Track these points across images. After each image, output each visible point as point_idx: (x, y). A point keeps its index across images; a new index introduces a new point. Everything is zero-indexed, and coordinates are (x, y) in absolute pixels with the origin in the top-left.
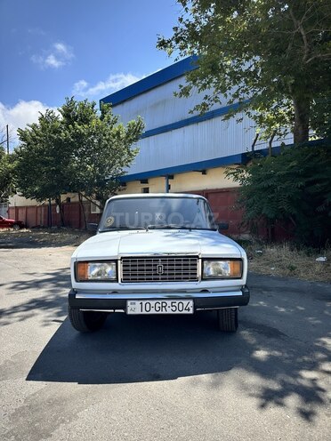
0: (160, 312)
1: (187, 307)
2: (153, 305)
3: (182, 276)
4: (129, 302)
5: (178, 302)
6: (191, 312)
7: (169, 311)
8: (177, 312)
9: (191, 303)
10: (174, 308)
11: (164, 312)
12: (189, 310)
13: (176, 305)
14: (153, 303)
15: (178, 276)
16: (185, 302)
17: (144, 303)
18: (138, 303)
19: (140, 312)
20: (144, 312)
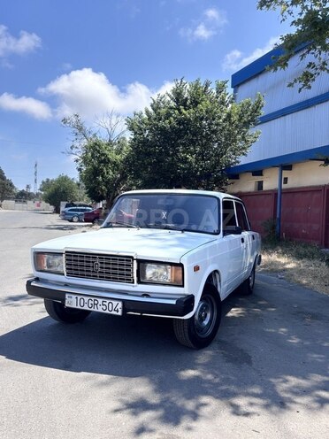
0: (92, 309)
1: (116, 309)
2: (86, 301)
3: (118, 277)
4: (67, 295)
5: (108, 301)
6: (120, 313)
7: (100, 310)
8: (107, 312)
9: (120, 304)
10: (104, 308)
11: (96, 310)
12: (118, 311)
13: (106, 304)
14: (86, 299)
15: (108, 275)
16: (115, 303)
17: (79, 297)
18: (74, 297)
19: (75, 307)
20: (79, 307)
